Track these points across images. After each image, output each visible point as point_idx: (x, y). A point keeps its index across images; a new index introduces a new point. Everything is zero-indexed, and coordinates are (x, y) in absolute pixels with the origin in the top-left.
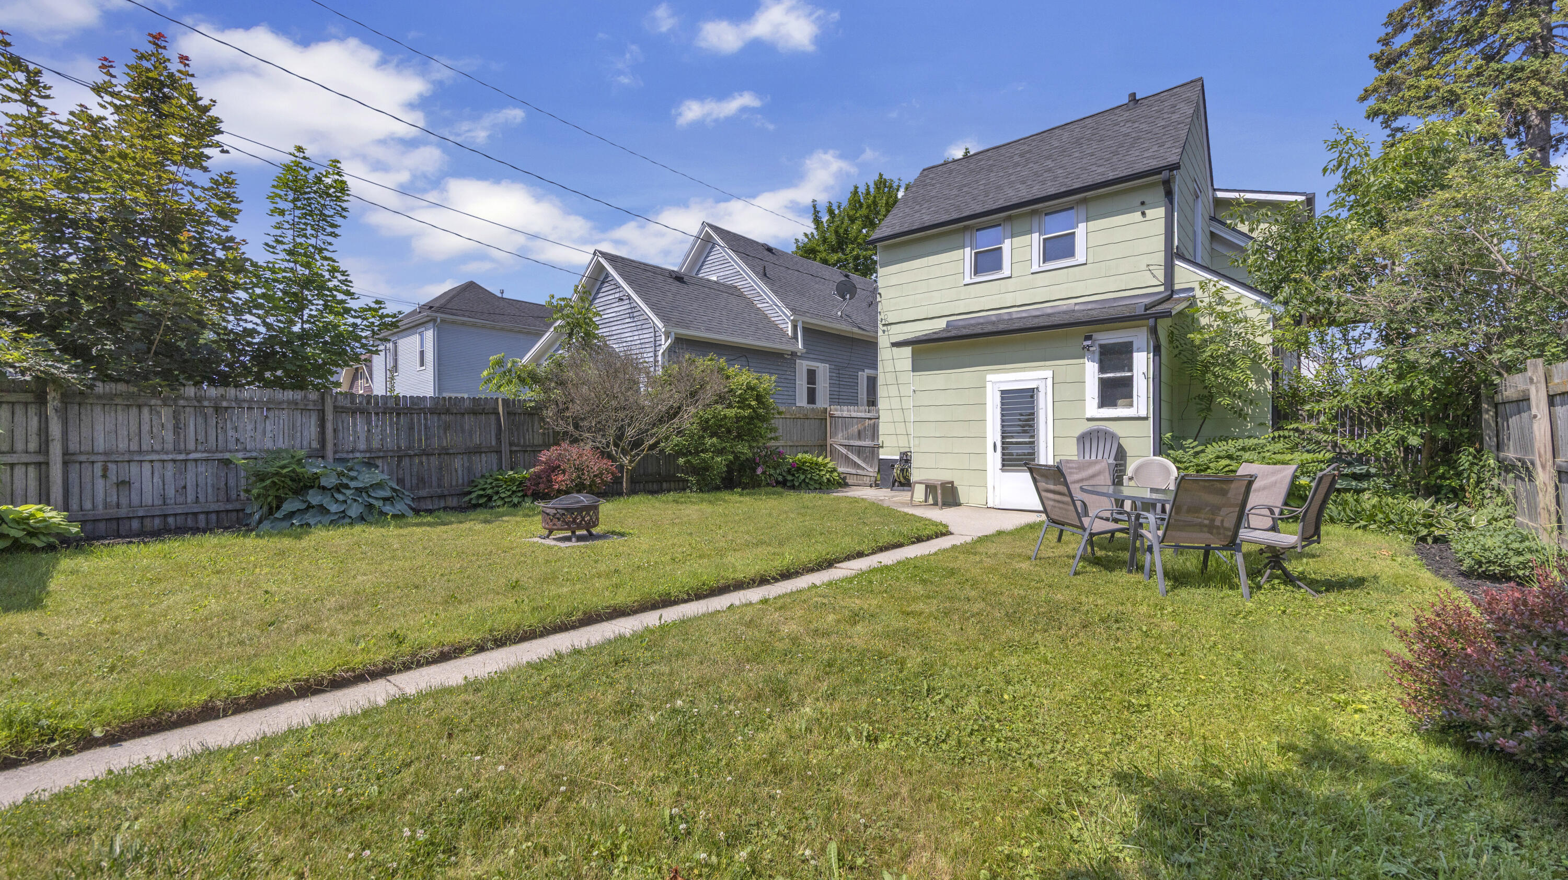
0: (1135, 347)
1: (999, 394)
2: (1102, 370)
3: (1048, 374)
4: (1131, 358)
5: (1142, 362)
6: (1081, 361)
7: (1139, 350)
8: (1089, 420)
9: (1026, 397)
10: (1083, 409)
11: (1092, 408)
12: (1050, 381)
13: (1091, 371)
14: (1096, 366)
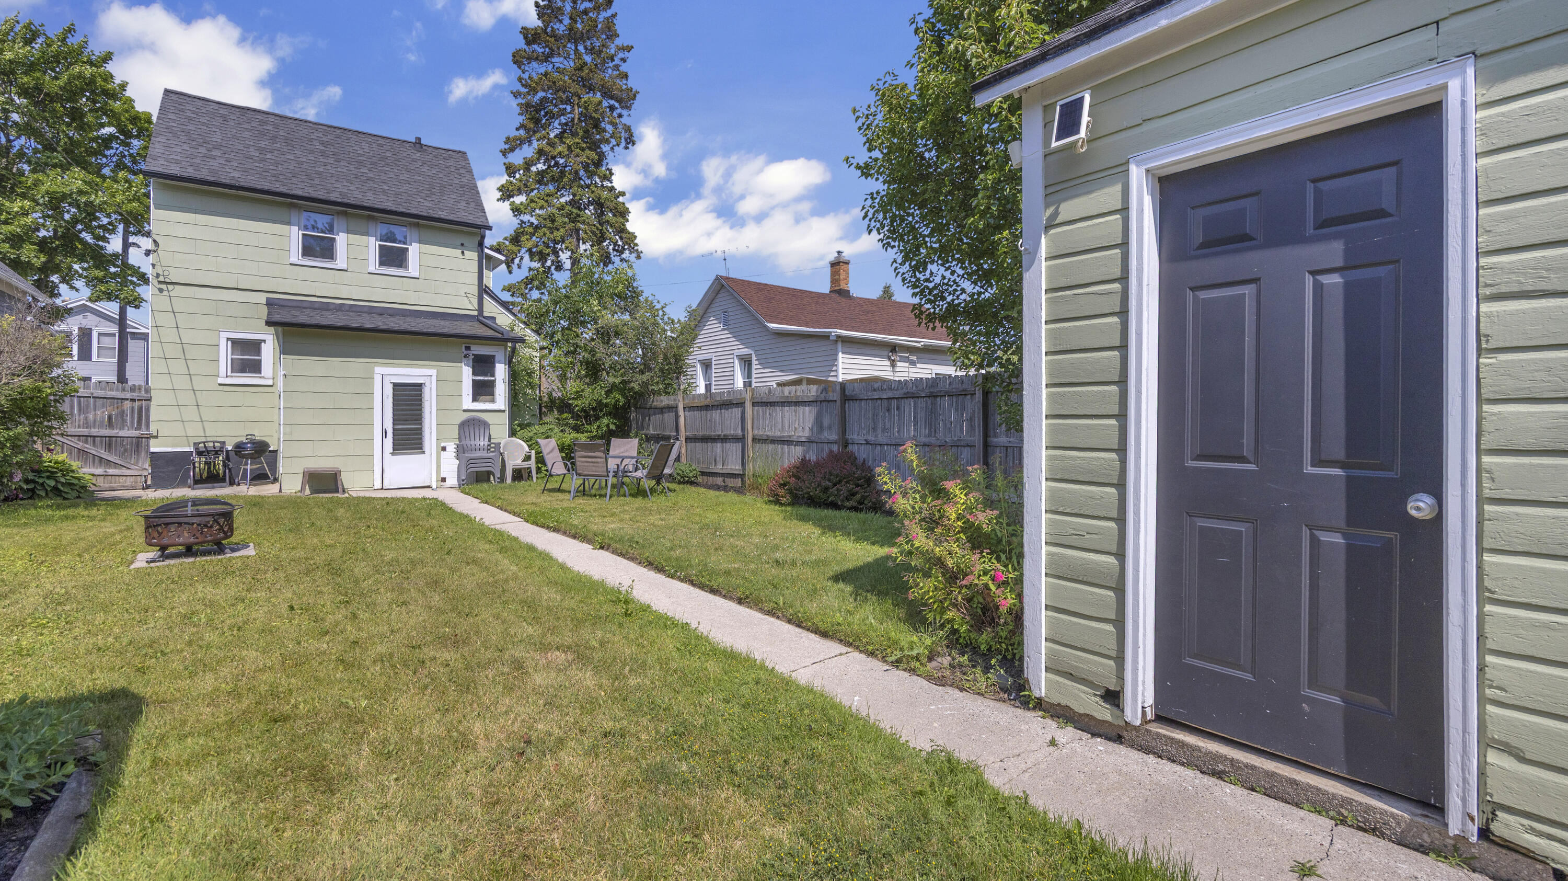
0: (497, 359)
1: (391, 386)
2: (474, 374)
3: (434, 372)
4: (494, 367)
5: (501, 371)
6: (459, 365)
7: (499, 362)
8: (465, 411)
9: (415, 390)
10: (461, 403)
11: (467, 402)
12: (434, 379)
13: (466, 373)
14: (471, 370)
